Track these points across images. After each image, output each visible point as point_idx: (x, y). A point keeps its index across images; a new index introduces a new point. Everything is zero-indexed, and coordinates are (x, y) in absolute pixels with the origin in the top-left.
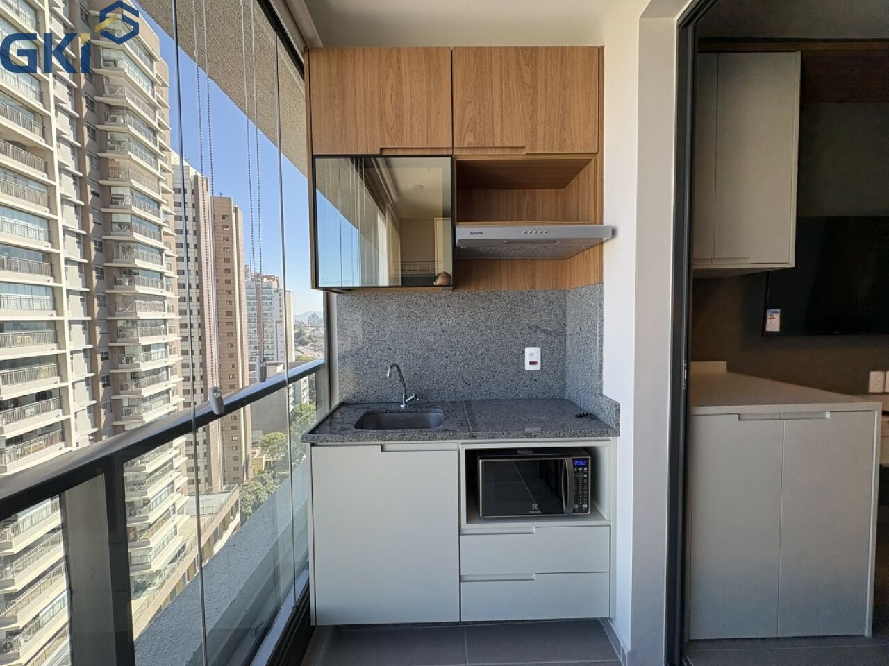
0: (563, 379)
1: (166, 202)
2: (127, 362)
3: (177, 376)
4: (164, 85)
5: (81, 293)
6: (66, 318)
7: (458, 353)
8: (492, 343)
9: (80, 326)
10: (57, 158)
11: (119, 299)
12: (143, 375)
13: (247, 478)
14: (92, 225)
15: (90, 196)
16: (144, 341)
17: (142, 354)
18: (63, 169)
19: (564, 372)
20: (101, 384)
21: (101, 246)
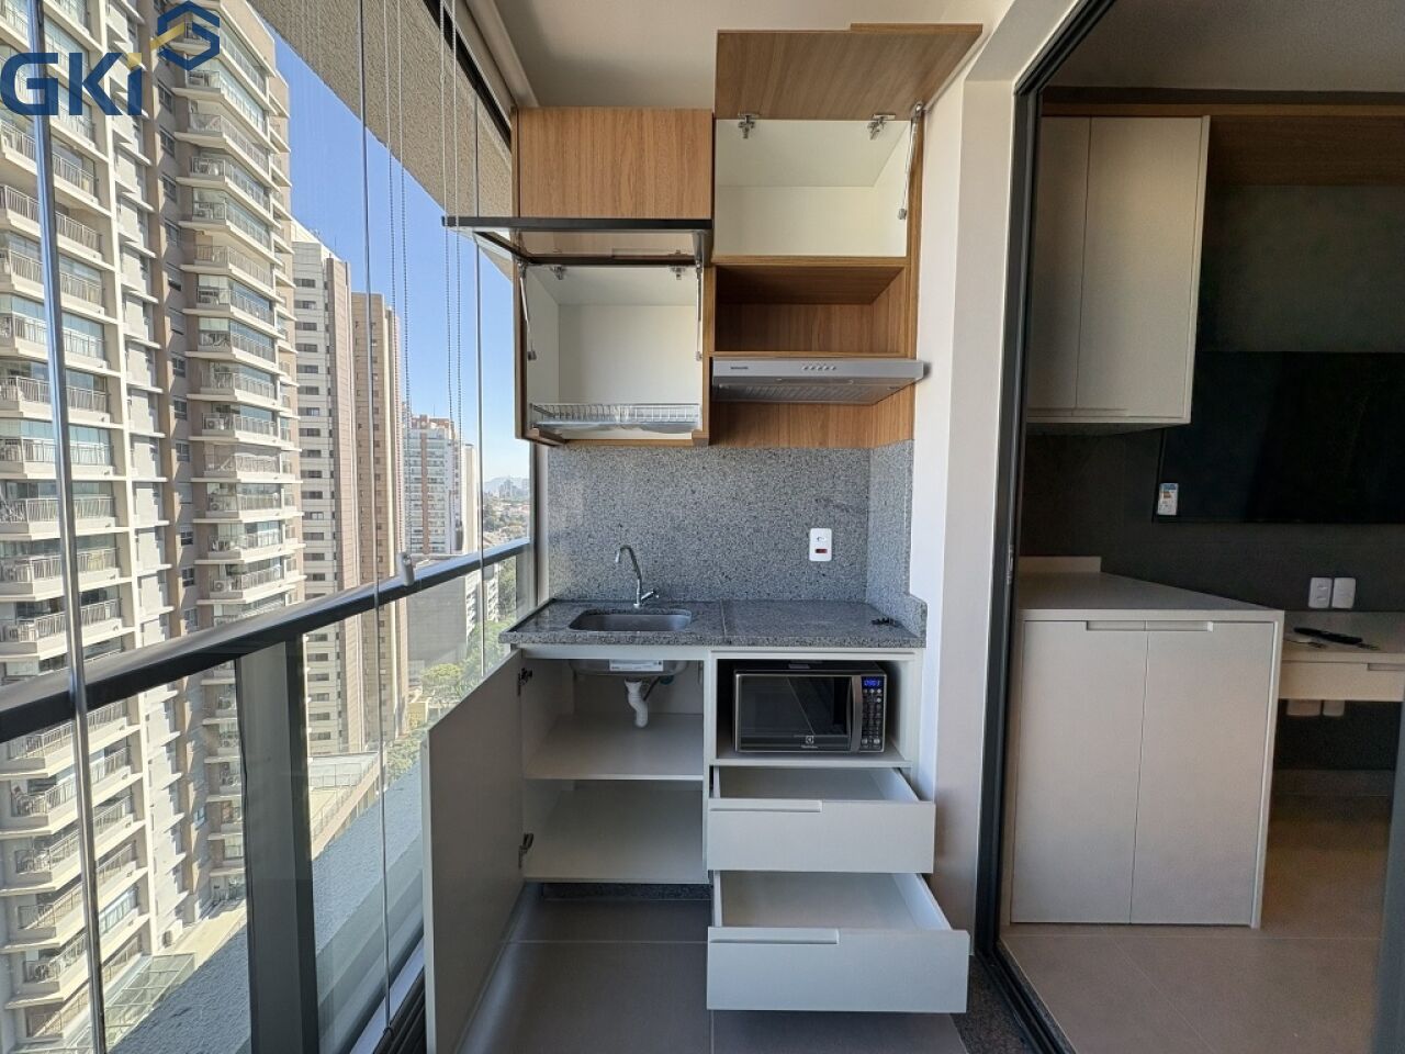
0: (863, 573)
1: (282, 301)
2: (221, 548)
3: (297, 571)
4: (282, 115)
5: (153, 440)
6: (130, 477)
7: (716, 533)
8: (764, 521)
9: (151, 491)
10: (117, 228)
11: (208, 451)
12: (246, 569)
13: (400, 734)
14: (169, 335)
15: (167, 290)
16: (247, 517)
17: (244, 537)
18: (125, 247)
19: (864, 565)
20: (181, 581)
21: (181, 367)
